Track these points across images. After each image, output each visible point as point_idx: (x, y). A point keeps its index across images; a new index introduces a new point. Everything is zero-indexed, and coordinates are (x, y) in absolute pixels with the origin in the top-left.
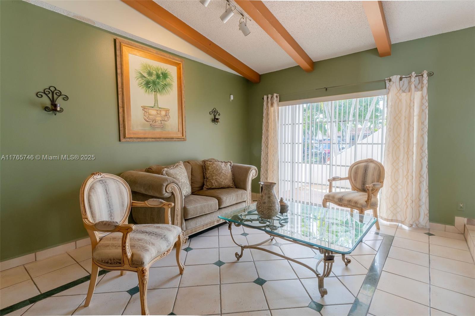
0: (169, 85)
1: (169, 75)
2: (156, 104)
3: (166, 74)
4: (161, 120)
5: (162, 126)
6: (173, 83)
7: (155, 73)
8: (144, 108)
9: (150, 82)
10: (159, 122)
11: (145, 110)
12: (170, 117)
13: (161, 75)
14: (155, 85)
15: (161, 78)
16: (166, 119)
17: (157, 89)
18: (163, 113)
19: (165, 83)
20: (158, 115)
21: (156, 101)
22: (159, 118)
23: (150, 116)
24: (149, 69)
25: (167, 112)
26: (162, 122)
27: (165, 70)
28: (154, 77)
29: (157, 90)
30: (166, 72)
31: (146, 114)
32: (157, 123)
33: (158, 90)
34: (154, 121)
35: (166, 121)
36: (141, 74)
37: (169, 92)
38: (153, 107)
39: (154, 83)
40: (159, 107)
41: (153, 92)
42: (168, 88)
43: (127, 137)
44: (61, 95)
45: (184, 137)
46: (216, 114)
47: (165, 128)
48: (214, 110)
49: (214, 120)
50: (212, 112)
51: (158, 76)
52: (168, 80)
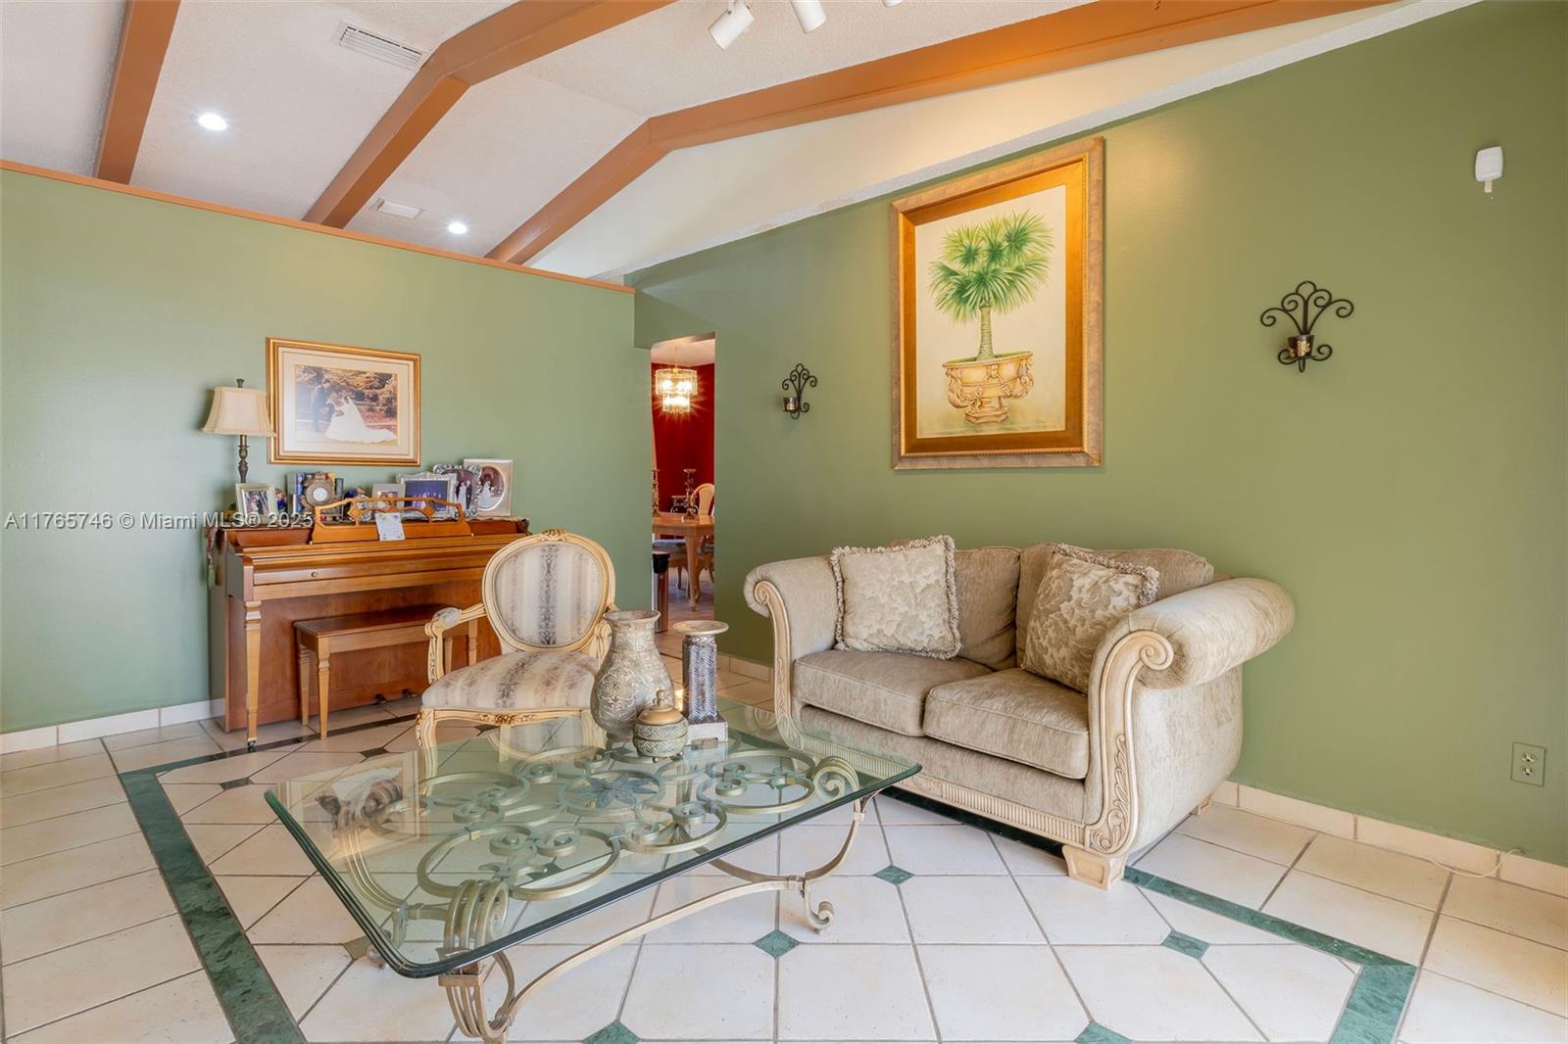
0: (1034, 265)
1: (1035, 231)
2: (986, 347)
3: (1024, 229)
4: (999, 398)
5: (1004, 417)
6: (1048, 254)
7: (984, 245)
8: (950, 368)
9: (968, 282)
10: (996, 403)
11: (953, 373)
12: (1031, 380)
13: (1006, 244)
14: (984, 285)
15: (1005, 253)
16: (1018, 389)
17: (991, 295)
18: (1009, 370)
19: (1016, 264)
20: (992, 381)
21: (986, 335)
22: (992, 392)
23: (965, 389)
24: (966, 242)
25: (1024, 363)
26: (1003, 401)
27: (1020, 218)
28: (981, 262)
29: (989, 299)
30: (1024, 224)
31: (955, 386)
32: (987, 409)
33: (992, 299)
34: (980, 402)
35: (1016, 397)
36: (945, 268)
37: (1032, 290)
38: (975, 359)
39: (981, 280)
40: (995, 353)
41: (978, 310)
42: (1030, 278)
43: (904, 457)
44: (809, 378)
45: (1086, 450)
46: (1313, 311)
47: (1012, 423)
48: (1306, 291)
49: (1289, 354)
50: (1284, 310)
51: (995, 253)
52: (1028, 250)
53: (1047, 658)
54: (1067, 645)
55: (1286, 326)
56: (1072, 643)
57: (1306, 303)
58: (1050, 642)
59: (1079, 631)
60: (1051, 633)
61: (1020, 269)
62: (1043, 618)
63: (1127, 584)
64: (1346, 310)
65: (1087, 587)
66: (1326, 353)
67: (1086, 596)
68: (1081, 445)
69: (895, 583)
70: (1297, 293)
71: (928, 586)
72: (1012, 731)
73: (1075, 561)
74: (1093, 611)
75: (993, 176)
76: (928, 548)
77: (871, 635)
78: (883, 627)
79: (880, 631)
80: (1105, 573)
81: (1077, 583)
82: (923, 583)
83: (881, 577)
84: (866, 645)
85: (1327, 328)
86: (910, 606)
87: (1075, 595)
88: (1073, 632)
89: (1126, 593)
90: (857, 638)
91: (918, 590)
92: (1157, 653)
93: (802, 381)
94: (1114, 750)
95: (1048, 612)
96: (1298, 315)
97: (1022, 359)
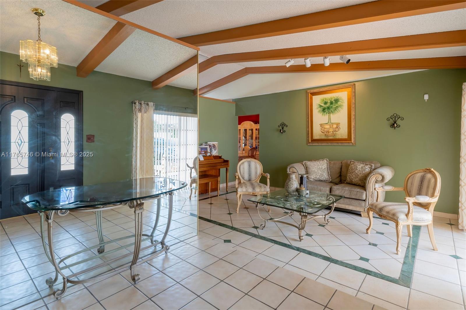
0: (340, 106)
1: (340, 100)
2: (330, 121)
3: (338, 99)
5: (334, 135)
6: (343, 104)
7: (329, 101)
8: (321, 125)
9: (325, 108)
10: (332, 132)
11: (322, 126)
12: (340, 128)
13: (334, 101)
14: (329, 109)
15: (334, 103)
16: (337, 130)
18: (335, 126)
19: (336, 105)
20: (331, 128)
21: (330, 119)
22: (331, 130)
23: (325, 130)
24: (325, 100)
25: (338, 125)
26: (334, 132)
28: (328, 104)
30: (338, 98)
31: (322, 129)
32: (330, 133)
33: (331, 112)
34: (328, 132)
35: (336, 131)
36: (320, 105)
37: (340, 111)
38: (327, 123)
39: (328, 108)
40: (332, 122)
41: (328, 114)
42: (339, 109)
43: (310, 143)
44: (285, 125)
45: (352, 142)
46: (396, 119)
47: (336, 136)
48: (395, 115)
49: (392, 125)
50: (391, 118)
51: (331, 103)
52: (339, 103)
53: (353, 181)
54: (358, 178)
55: (392, 121)
56: (359, 177)
57: (395, 117)
58: (354, 177)
59: (360, 175)
60: (354, 176)
61: (337, 107)
62: (352, 173)
63: (368, 167)
64: (403, 119)
65: (360, 167)
66: (398, 126)
67: (360, 169)
68: (351, 141)
69: (318, 168)
70: (393, 115)
71: (325, 168)
72: (351, 193)
73: (356, 163)
74: (362, 172)
75: (331, 88)
76: (324, 161)
77: (314, 178)
78: (316, 176)
79: (316, 177)
80: (363, 165)
81: (358, 167)
82: (324, 168)
83: (315, 166)
84: (313, 180)
85: (399, 122)
86: (322, 172)
87: (358, 169)
88: (359, 175)
89: (368, 168)
90: (311, 178)
91: (323, 169)
92: (379, 178)
93: (284, 126)
94: (371, 194)
95: (353, 172)
96: (394, 119)
97: (338, 124)
